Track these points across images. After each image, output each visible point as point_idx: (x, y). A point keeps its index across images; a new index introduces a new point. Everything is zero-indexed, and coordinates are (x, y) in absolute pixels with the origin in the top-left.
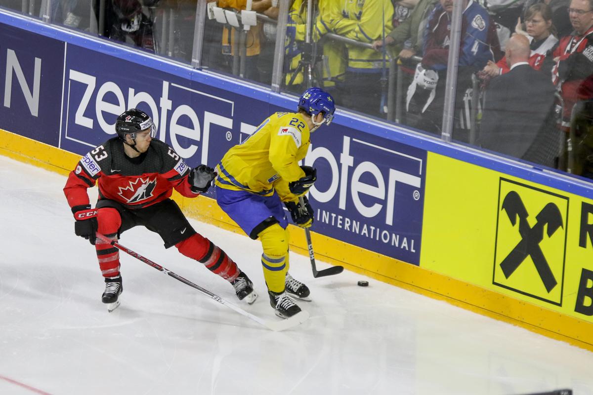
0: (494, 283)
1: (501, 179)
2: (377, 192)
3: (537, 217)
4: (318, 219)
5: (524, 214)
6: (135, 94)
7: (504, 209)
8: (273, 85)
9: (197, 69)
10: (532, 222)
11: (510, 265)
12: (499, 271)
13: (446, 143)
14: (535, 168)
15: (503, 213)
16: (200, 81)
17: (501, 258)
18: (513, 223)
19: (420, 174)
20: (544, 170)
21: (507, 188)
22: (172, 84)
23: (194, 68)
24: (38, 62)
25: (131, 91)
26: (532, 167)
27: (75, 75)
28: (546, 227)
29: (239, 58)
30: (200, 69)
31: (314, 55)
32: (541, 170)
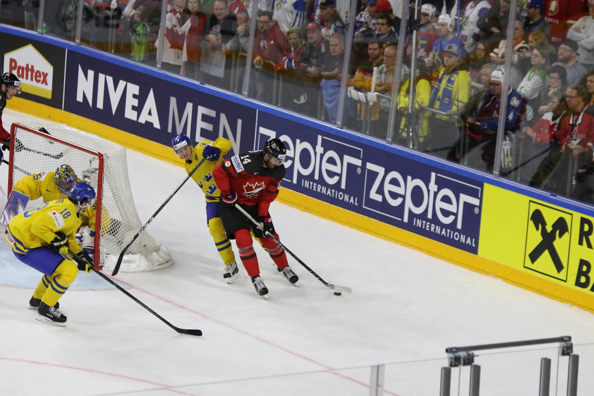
0: (525, 267)
1: (530, 201)
2: (452, 208)
3: (553, 226)
4: (414, 224)
5: (544, 224)
6: (301, 142)
7: (532, 221)
8: (388, 139)
9: (340, 128)
10: (549, 229)
11: (534, 256)
12: (528, 260)
13: (496, 178)
14: (552, 195)
15: (531, 223)
16: (342, 136)
17: (530, 251)
18: (537, 229)
19: (479, 197)
20: (557, 196)
21: (534, 207)
22: (324, 137)
23: (338, 127)
24: (240, 122)
25: (298, 141)
26: (549, 194)
27: (263, 131)
28: (558, 232)
29: (367, 122)
30: (342, 128)
31: (414, 121)
32: (555, 196)
